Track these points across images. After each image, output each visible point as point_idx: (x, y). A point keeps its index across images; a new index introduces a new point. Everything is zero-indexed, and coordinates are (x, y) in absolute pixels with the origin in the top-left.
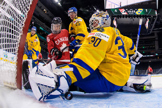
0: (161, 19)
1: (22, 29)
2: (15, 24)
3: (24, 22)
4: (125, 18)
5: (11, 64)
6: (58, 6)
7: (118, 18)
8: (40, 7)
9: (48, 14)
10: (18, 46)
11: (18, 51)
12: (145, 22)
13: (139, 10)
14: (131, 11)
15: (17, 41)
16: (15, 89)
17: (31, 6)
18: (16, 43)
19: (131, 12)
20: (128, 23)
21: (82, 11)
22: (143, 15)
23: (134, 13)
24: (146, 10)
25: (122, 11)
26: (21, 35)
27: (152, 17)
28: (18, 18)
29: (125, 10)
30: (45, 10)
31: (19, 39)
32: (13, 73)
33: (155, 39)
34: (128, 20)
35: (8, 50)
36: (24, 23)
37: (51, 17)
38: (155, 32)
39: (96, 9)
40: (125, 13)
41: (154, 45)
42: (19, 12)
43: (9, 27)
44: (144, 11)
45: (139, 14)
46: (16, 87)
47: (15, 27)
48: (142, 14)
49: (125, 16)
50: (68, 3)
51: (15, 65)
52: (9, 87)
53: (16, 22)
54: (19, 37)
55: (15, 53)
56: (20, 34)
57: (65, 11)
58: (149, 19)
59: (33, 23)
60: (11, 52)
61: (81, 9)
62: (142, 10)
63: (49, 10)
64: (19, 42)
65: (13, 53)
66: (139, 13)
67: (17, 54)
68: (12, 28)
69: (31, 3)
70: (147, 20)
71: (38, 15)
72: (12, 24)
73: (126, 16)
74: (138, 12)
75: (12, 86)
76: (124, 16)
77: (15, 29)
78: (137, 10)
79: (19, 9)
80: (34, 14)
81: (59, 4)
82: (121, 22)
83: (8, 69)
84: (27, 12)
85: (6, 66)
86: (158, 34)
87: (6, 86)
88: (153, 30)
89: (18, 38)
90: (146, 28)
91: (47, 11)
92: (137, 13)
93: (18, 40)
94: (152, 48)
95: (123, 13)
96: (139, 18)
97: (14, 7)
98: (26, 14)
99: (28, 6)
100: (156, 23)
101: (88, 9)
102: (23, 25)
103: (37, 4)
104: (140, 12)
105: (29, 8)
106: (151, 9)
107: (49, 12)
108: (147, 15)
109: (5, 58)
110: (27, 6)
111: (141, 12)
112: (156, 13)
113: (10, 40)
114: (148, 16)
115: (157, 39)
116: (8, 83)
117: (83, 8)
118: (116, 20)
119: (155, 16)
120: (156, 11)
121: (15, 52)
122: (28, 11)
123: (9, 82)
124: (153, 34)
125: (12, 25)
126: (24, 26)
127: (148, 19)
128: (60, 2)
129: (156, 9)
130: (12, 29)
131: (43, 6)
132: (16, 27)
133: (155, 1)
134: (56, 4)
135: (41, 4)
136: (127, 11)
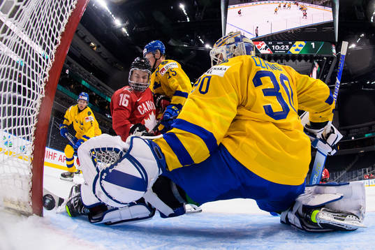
1: (44, 84)
2: (29, 75)
3: (48, 69)
5: (19, 160)
6: (121, 36)
8: (83, 38)
9: (99, 53)
10: (36, 122)
11: (35, 132)
12: (310, 71)
13: (297, 43)
14: (280, 45)
15: (32, 111)
16: (27, 215)
17: (63, 34)
18: (32, 116)
19: (279, 48)
21: (173, 46)
22: (306, 55)
23: (287, 51)
24: (313, 44)
25: (259, 47)
26: (42, 99)
27: (325, 58)
28: (35, 62)
29: (267, 44)
30: (92, 44)
31: (38, 106)
32: (23, 179)
35: (15, 130)
36: (47, 73)
37: (106, 59)
39: (203, 42)
40: (267, 52)
42: (39, 50)
43: (16, 82)
44: (308, 47)
45: (298, 53)
46: (30, 210)
47: (29, 80)
48: (304, 53)
49: (266, 58)
50: (143, 29)
51: (29, 162)
52: (14, 210)
53: (31, 70)
54: (38, 102)
55: (28, 138)
56: (40, 96)
57: (137, 47)
58: (319, 63)
59: (67, 72)
60: (21, 136)
61: (171, 42)
62: (303, 43)
63: (103, 44)
64: (37, 113)
65: (24, 138)
66: (297, 50)
67: (33, 138)
68: (24, 84)
69: (63, 29)
70: (313, 66)
71: (79, 56)
72: (23, 74)
73: (269, 58)
74: (296, 48)
75: (23, 209)
77: (29, 86)
78: (293, 44)
79: (39, 43)
80: (70, 54)
81: (124, 30)
83: (14, 170)
84: (55, 47)
85: (8, 165)
87: (9, 209)
89: (36, 104)
91: (98, 47)
92: (293, 51)
93: (34, 109)
95: (263, 52)
96: (297, 61)
97: (26, 38)
98: (53, 52)
99: (57, 36)
101: (187, 41)
102: (45, 75)
103: (77, 31)
104: (299, 48)
105: (59, 39)
106: (323, 43)
107: (102, 49)
108: (315, 55)
109: (6, 148)
110: (55, 36)
111: (301, 48)
112: (334, 51)
113: (19, 109)
114: (316, 58)
116: (12, 202)
117: (176, 40)
119: (332, 58)
120: (334, 47)
121: (29, 135)
122: (57, 46)
123: (16, 199)
125: (25, 77)
126: (47, 78)
127: (316, 64)
128: (125, 27)
129: (334, 43)
130: (23, 86)
131: (89, 36)
132: (32, 80)
133: (331, 24)
134: (117, 32)
135: (84, 31)
136: (270, 46)
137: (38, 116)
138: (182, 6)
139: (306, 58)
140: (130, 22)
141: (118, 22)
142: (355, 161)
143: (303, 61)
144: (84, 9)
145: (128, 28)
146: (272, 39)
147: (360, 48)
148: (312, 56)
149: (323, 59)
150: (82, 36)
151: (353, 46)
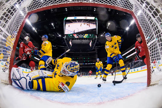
0: (99, 41)
4: (77, 40)
6: (35, 33)
7: (73, 40)
8: (24, 33)
12: (89, 43)
13: (86, 35)
14: (81, 35)
16: (8, 84)
18: (9, 56)
19: (81, 36)
20: (79, 43)
21: (50, 36)
23: (83, 37)
26: (12, 51)
31: (11, 53)
32: (6, 74)
33: (96, 53)
34: (78, 41)
38: (96, 48)
39: (58, 34)
40: (77, 37)
41: (95, 57)
43: (4, 46)
44: (89, 36)
45: (86, 37)
46: (9, 83)
48: (88, 37)
50: (41, 31)
52: (4, 83)
54: (11, 52)
56: (11, 50)
57: (40, 36)
61: (49, 34)
62: (87, 35)
69: (18, 31)
70: (90, 41)
73: (78, 39)
75: (6, 83)
76: (76, 39)
79: (11, 34)
80: (20, 38)
81: (36, 31)
82: (74, 43)
84: (16, 36)
86: (97, 50)
87: (2, 82)
88: (94, 48)
90: (90, 46)
92: (84, 37)
93: (10, 54)
94: (94, 59)
95: (76, 37)
97: (7, 33)
100: (96, 43)
101: (54, 34)
103: (22, 31)
106: (93, 35)
108: (91, 38)
111: (87, 36)
112: (96, 37)
113: (5, 54)
114: (91, 39)
115: (97, 53)
116: (3, 81)
117: (51, 34)
118: (71, 41)
119: (96, 39)
120: (96, 36)
124: (94, 50)
127: (91, 41)
129: (96, 35)
133: (95, 29)
134: (34, 31)
135: (24, 31)
136: (78, 36)
137: (11, 56)
138: (52, 24)
139: (88, 39)
140: (37, 29)
141: (34, 29)
143: (87, 40)
144: (24, 25)
145: (37, 30)
146: (78, 33)
148: (90, 38)
149: (93, 39)
151: (102, 35)
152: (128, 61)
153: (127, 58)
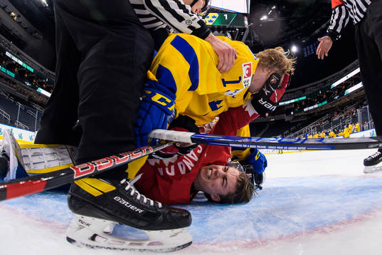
0: (256, 36)
6: (41, 6)
8: (4, 8)
9: (19, 23)
13: (211, 15)
22: (219, 26)
24: (226, 15)
27: (237, 30)
30: (13, 14)
37: (25, 29)
44: (221, 18)
45: (211, 24)
48: (217, 24)
58: (231, 34)
63: (22, 14)
66: (210, 21)
74: (209, 19)
78: (207, 15)
81: (44, 0)
91: (19, 16)
92: (206, 22)
104: (212, 19)
106: (236, 15)
107: (22, 19)
108: (228, 26)
111: (214, 20)
112: (246, 22)
114: (229, 29)
119: (244, 30)
120: (246, 19)
127: (229, 34)
129: (246, 15)
131: (10, 6)
134: (36, 2)
135: (5, 1)
139: (219, 29)
142: (266, 129)
147: (271, 20)
148: (224, 27)
149: (235, 30)
150: (3, 6)
151: (264, 18)
152: (350, 103)
153: (349, 95)
